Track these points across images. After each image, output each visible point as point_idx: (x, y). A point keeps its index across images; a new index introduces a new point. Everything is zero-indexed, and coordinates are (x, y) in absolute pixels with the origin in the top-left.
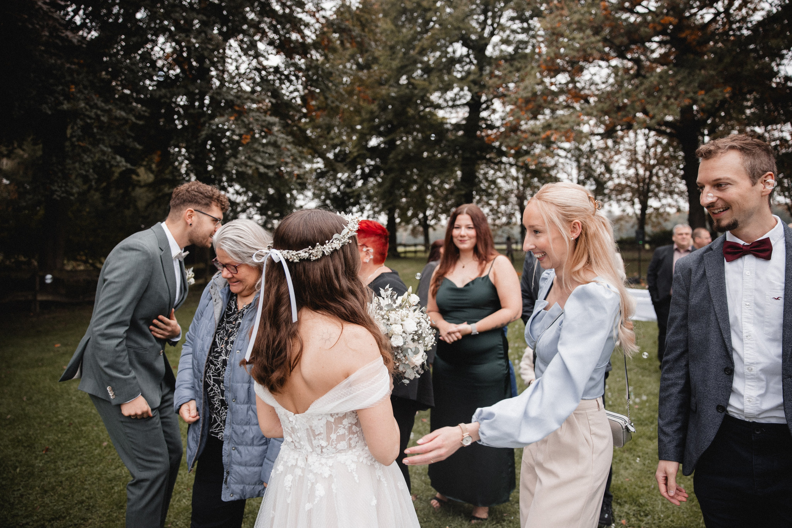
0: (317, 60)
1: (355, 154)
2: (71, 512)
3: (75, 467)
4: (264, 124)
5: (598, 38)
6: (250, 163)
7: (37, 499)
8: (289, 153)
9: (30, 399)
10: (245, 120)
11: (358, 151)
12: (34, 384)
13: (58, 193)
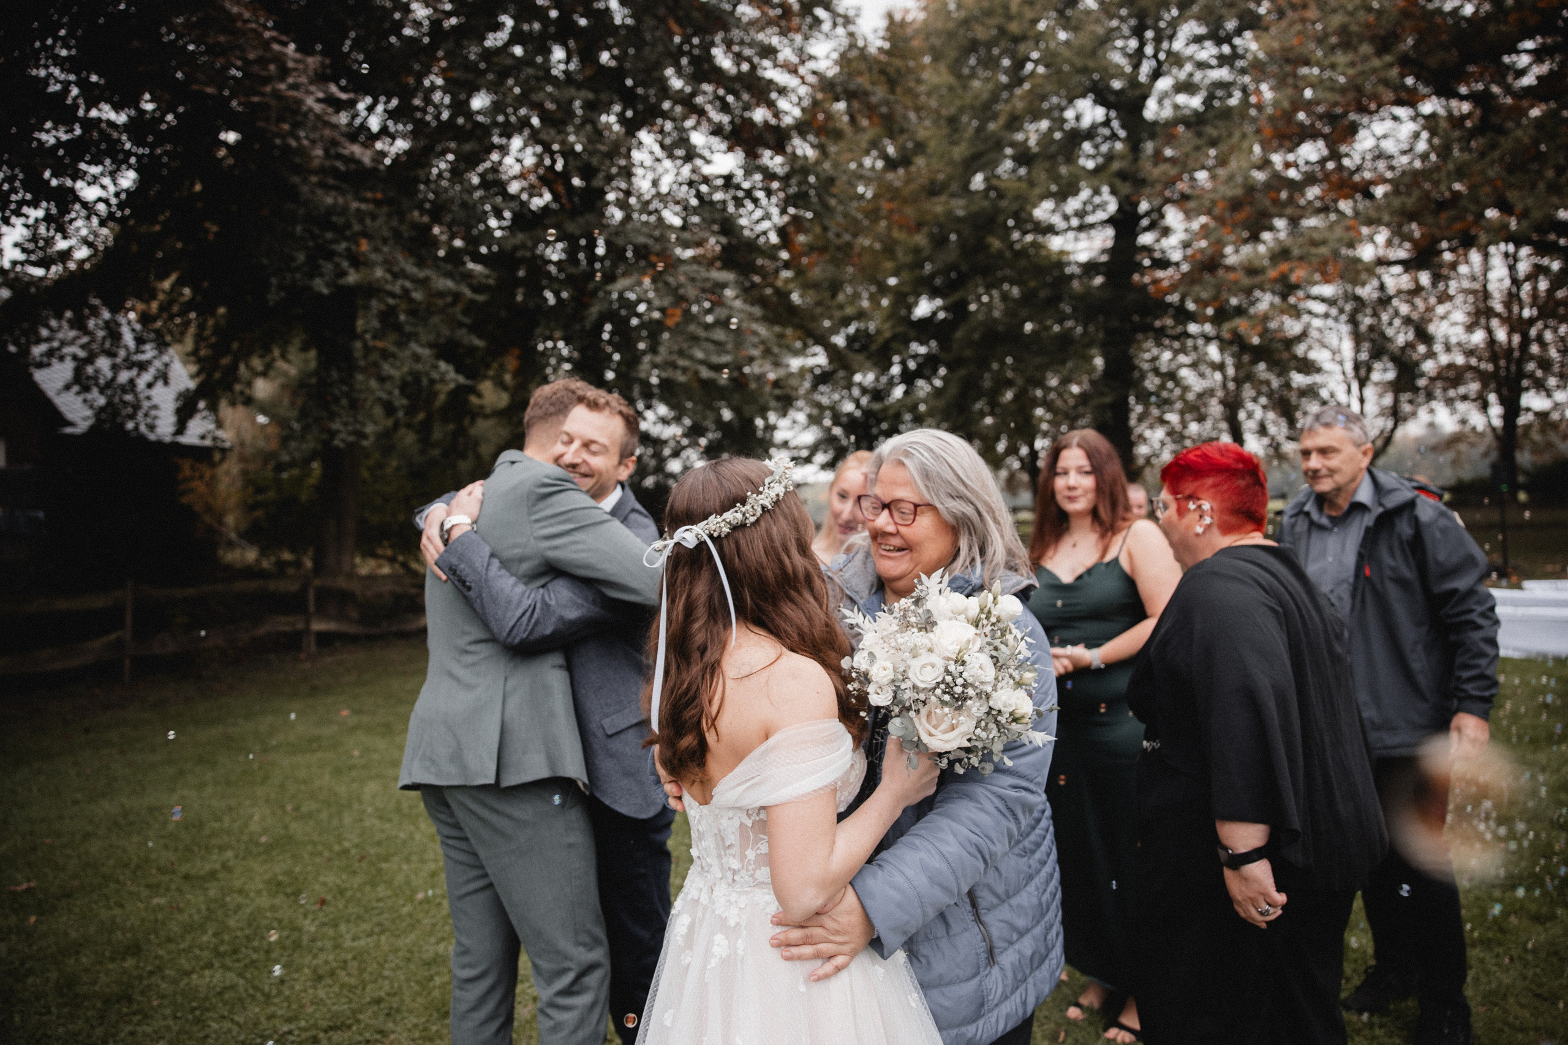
0: (805, 157)
1: (887, 334)
2: (361, 1017)
3: (369, 935)
4: (708, 285)
5: (1388, 58)
6: (682, 362)
7: (305, 991)
8: (756, 340)
9: (297, 809)
10: (671, 280)
11: (893, 327)
12: (305, 782)
13: (342, 436)
